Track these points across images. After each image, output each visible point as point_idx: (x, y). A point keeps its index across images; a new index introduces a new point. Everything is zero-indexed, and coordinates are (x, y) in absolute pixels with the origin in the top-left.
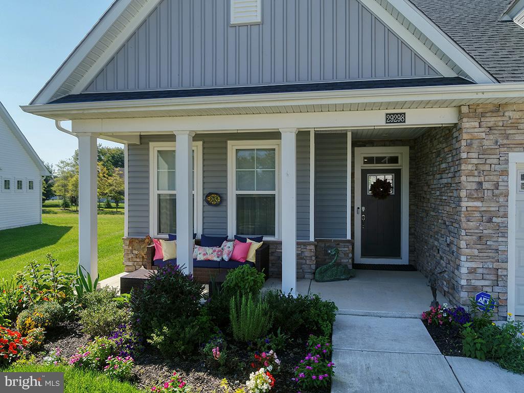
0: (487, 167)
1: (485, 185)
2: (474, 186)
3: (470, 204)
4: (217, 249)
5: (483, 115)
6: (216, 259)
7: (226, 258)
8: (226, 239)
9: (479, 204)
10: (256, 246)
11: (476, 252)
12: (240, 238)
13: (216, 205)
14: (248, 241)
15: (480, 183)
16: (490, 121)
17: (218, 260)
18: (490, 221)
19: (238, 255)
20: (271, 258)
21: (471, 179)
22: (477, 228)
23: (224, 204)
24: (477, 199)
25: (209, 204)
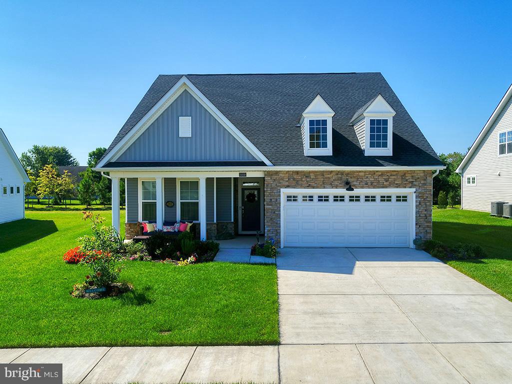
0: (273, 194)
1: (273, 200)
2: (269, 200)
3: (268, 207)
4: (172, 227)
5: (272, 175)
6: (172, 231)
7: (176, 230)
8: (176, 222)
9: (270, 207)
10: (190, 225)
11: (270, 224)
12: (182, 222)
13: (171, 207)
14: (186, 223)
15: (271, 199)
16: (274, 177)
17: (173, 231)
18: (274, 213)
19: (182, 229)
20: (197, 231)
21: (268, 198)
22: (270, 215)
23: (175, 206)
24: (270, 205)
25: (167, 206)
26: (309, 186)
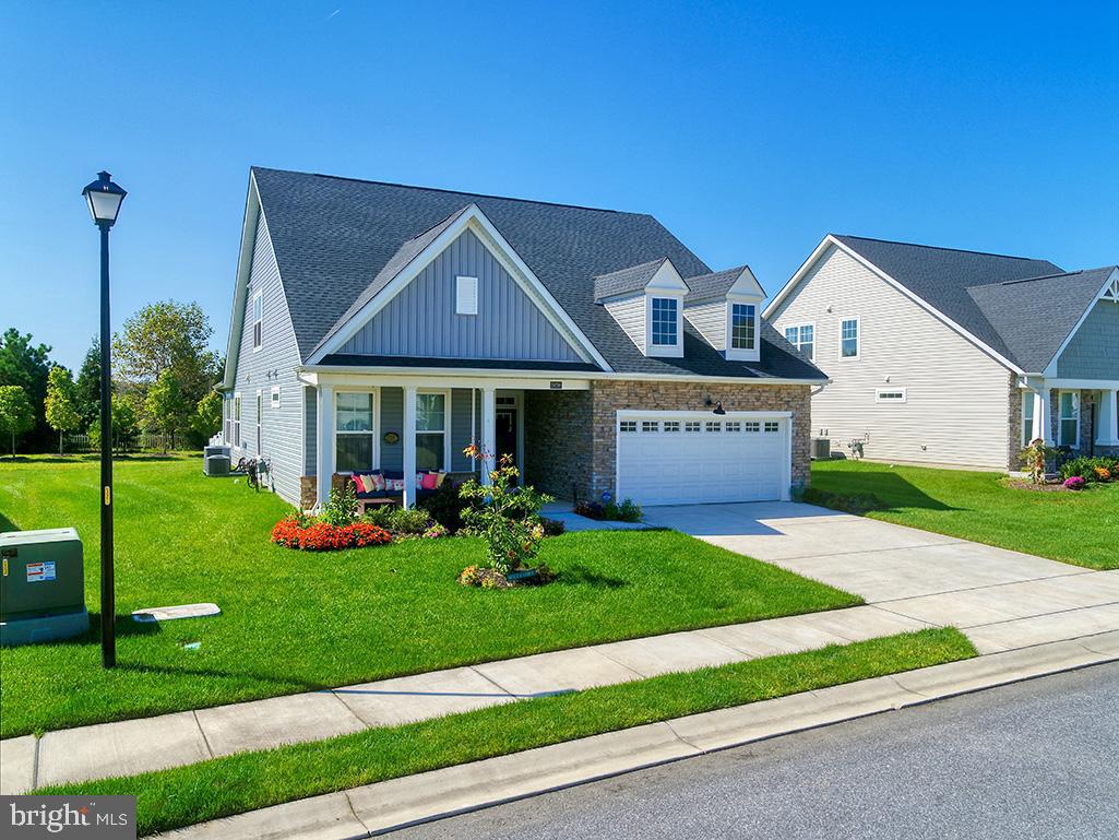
0: (606, 418)
1: (605, 429)
2: (600, 429)
3: (598, 440)
9: (602, 440)
10: (441, 476)
11: (601, 469)
13: (393, 443)
18: (607, 450)
19: (429, 485)
21: (598, 425)
22: (601, 455)
23: (400, 442)
24: (601, 437)
25: (387, 442)
26: (657, 407)
